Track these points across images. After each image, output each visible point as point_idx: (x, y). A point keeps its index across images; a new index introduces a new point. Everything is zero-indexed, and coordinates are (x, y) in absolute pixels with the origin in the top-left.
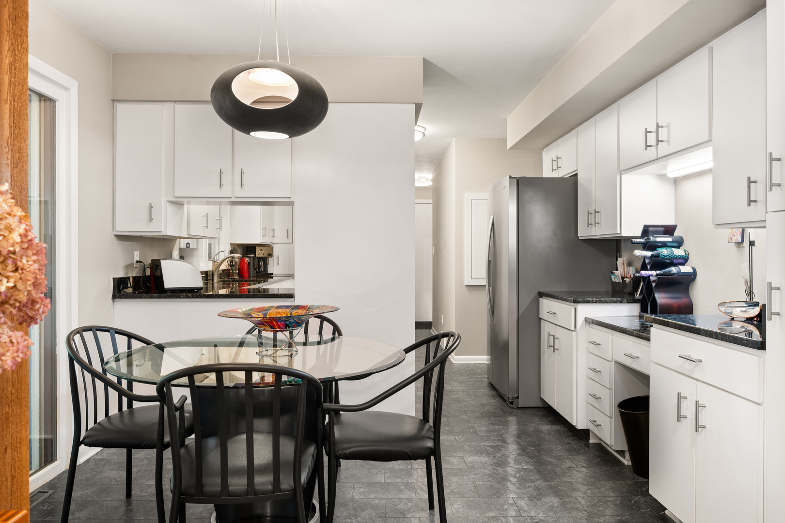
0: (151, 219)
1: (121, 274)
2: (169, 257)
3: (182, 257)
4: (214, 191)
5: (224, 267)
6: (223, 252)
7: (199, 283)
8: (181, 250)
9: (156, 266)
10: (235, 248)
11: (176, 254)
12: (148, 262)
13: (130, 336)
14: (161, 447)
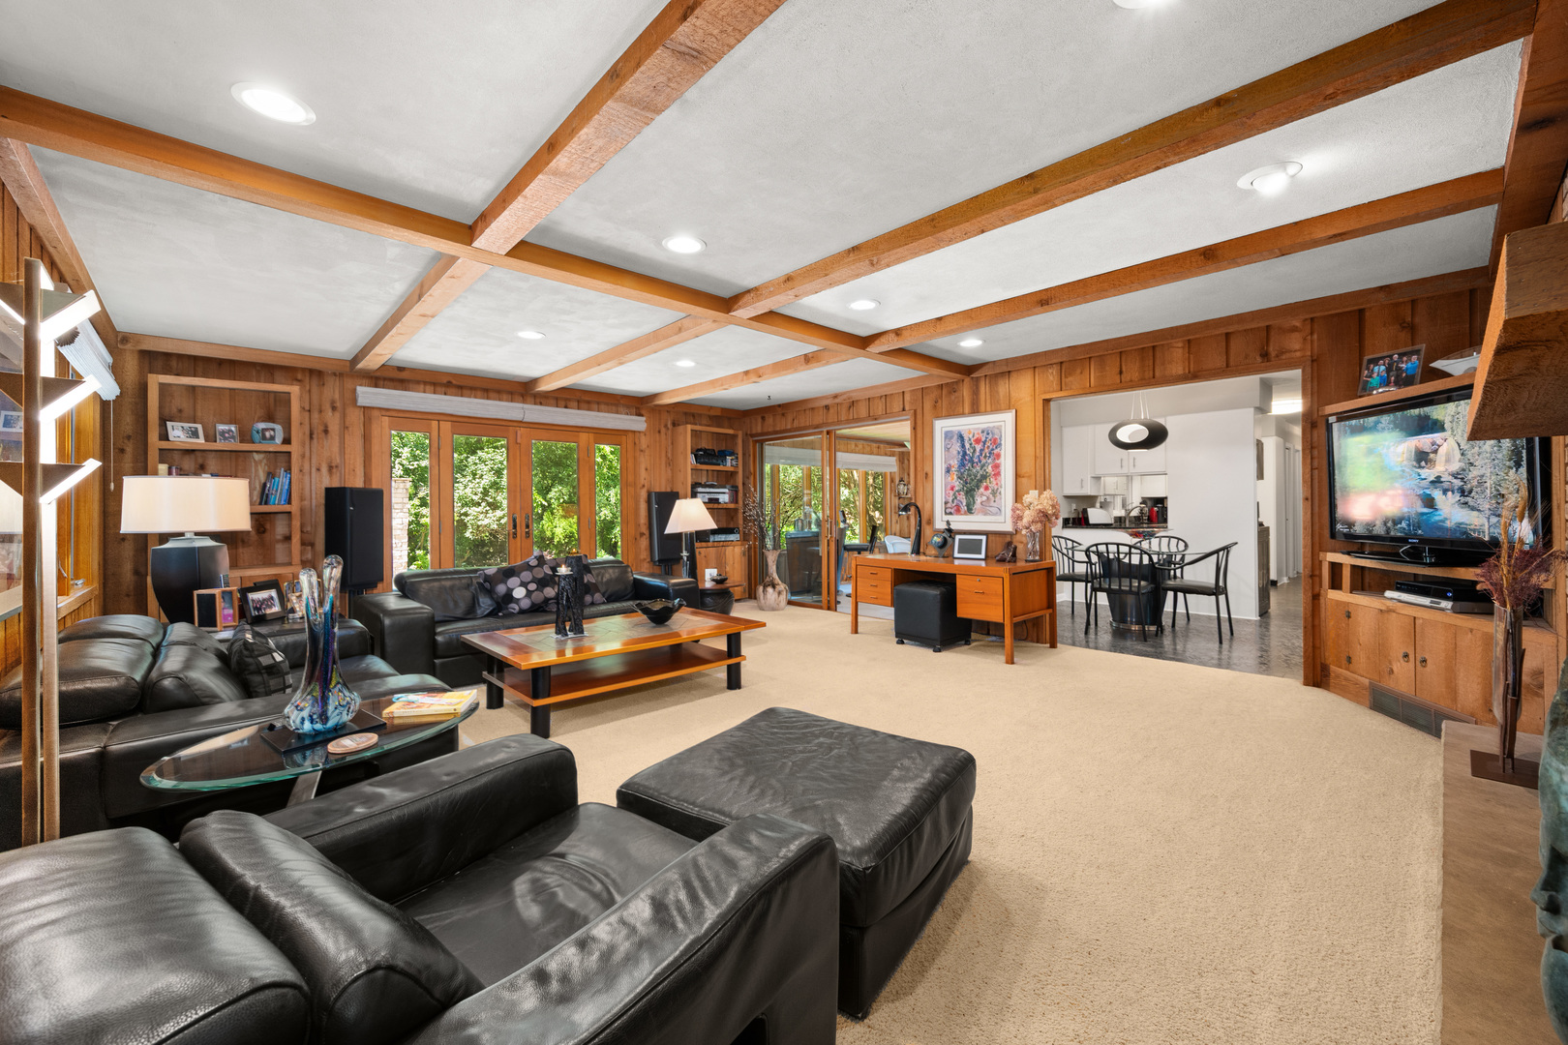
0: (1082, 487)
1: (1066, 516)
2: (1093, 506)
3: (1101, 507)
4: (1118, 470)
5: (1135, 513)
6: (1135, 501)
7: (1111, 521)
8: (1101, 503)
9: (1085, 511)
10: (1144, 501)
11: (1098, 505)
12: (1080, 510)
13: (1073, 541)
14: (1087, 582)
